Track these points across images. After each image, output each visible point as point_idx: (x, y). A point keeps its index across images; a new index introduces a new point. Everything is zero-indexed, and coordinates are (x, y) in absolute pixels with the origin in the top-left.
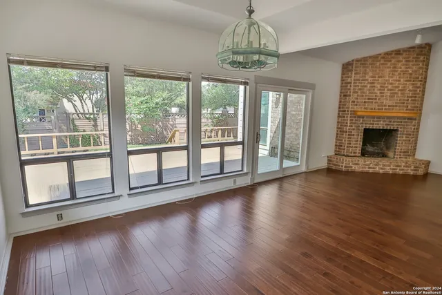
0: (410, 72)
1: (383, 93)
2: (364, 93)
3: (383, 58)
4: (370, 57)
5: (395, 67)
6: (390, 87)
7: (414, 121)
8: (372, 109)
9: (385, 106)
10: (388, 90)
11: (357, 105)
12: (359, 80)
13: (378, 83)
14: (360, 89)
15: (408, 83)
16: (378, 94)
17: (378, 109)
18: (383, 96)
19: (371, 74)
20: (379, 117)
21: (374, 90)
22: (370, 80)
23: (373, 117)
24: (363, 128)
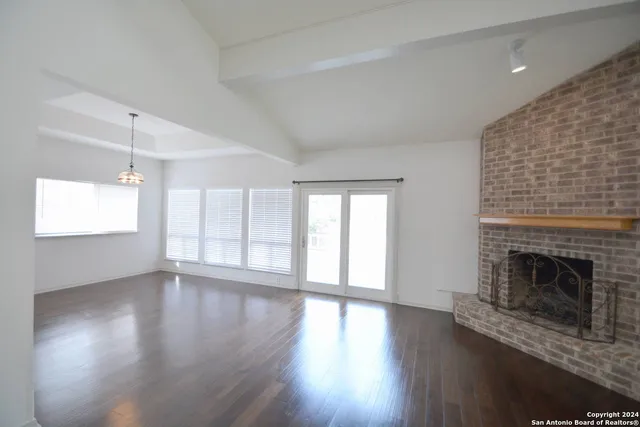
0: (607, 119)
1: (544, 178)
2: (503, 182)
3: (535, 109)
4: (510, 116)
5: (565, 120)
6: (557, 163)
8: (522, 212)
9: (551, 204)
10: (553, 170)
11: (493, 205)
12: (494, 160)
13: (531, 160)
14: (497, 177)
15: (604, 147)
16: (533, 181)
17: (535, 212)
18: (544, 185)
19: (513, 146)
20: (539, 230)
21: (523, 174)
22: (514, 157)
23: (527, 229)
24: (507, 250)
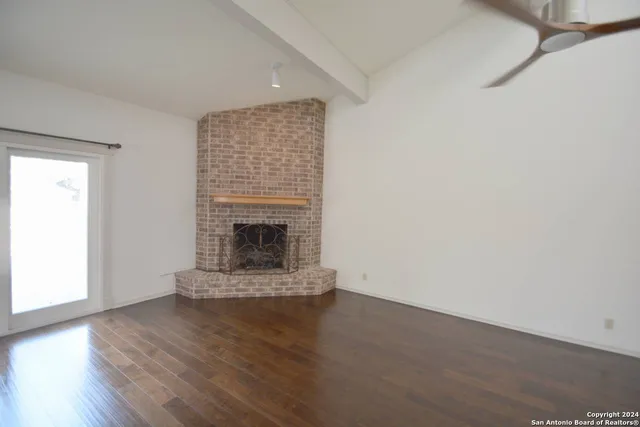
0: (295, 137)
1: (259, 168)
2: (229, 167)
3: (253, 114)
4: (234, 112)
5: (273, 130)
6: (268, 159)
7: (308, 212)
8: (244, 193)
9: (264, 188)
10: (266, 164)
11: (219, 186)
12: (219, 146)
13: (250, 153)
14: (223, 162)
15: (293, 154)
16: (252, 170)
17: (254, 193)
18: (259, 173)
19: (237, 138)
20: (255, 206)
21: (244, 163)
22: (237, 147)
23: (247, 206)
24: (232, 224)
